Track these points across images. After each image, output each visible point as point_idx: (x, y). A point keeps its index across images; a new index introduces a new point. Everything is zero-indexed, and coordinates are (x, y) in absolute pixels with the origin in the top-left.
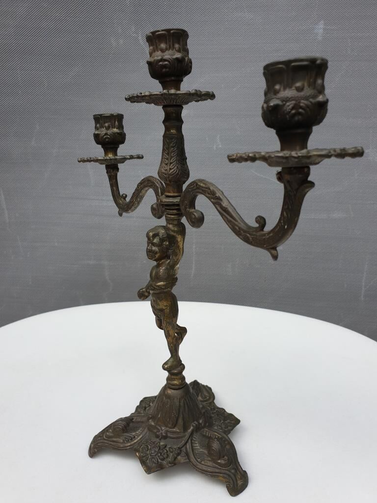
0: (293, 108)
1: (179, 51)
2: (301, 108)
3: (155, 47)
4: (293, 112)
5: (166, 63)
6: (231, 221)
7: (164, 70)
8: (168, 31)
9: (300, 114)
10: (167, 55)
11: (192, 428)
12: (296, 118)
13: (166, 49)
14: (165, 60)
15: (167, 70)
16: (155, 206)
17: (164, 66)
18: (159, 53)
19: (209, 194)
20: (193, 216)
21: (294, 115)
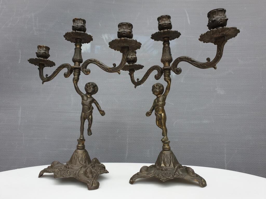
0: (220, 20)
1: (169, 21)
2: (222, 20)
3: (162, 20)
4: (220, 21)
5: (166, 24)
6: (196, 64)
7: (165, 26)
8: (166, 15)
9: (222, 21)
10: (166, 22)
11: (176, 167)
12: (221, 23)
13: (166, 21)
14: (166, 23)
15: (166, 26)
16: (157, 75)
17: (165, 25)
18: (163, 21)
19: (185, 59)
20: (178, 69)
21: (220, 22)
